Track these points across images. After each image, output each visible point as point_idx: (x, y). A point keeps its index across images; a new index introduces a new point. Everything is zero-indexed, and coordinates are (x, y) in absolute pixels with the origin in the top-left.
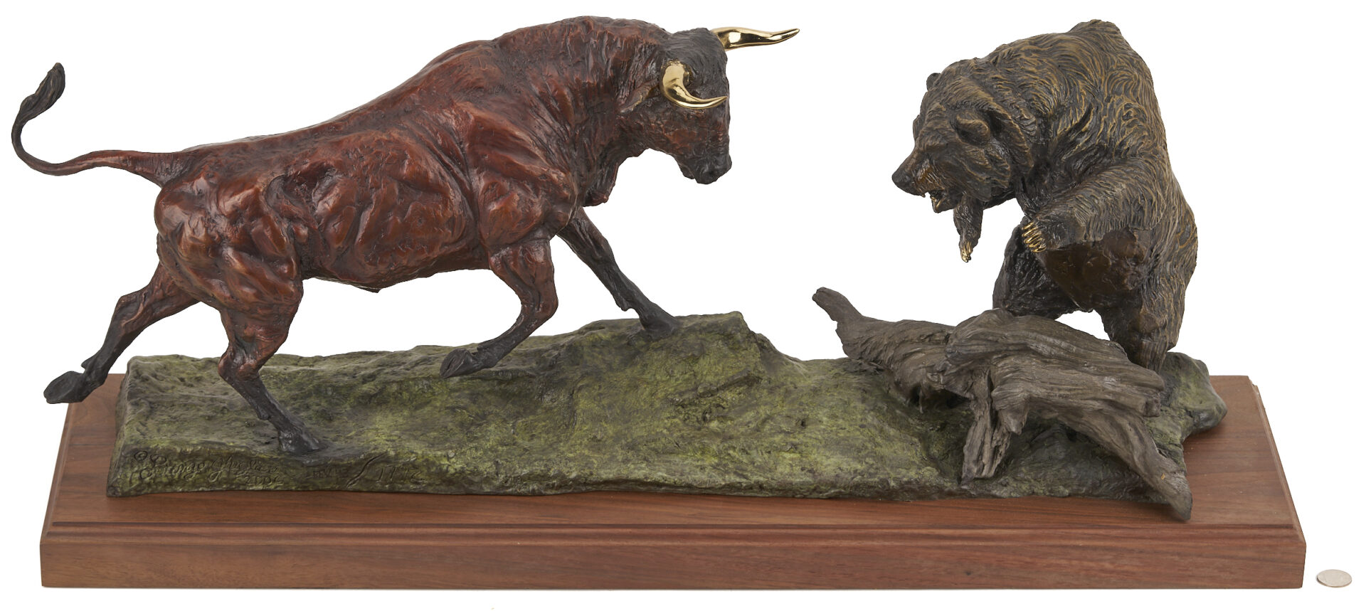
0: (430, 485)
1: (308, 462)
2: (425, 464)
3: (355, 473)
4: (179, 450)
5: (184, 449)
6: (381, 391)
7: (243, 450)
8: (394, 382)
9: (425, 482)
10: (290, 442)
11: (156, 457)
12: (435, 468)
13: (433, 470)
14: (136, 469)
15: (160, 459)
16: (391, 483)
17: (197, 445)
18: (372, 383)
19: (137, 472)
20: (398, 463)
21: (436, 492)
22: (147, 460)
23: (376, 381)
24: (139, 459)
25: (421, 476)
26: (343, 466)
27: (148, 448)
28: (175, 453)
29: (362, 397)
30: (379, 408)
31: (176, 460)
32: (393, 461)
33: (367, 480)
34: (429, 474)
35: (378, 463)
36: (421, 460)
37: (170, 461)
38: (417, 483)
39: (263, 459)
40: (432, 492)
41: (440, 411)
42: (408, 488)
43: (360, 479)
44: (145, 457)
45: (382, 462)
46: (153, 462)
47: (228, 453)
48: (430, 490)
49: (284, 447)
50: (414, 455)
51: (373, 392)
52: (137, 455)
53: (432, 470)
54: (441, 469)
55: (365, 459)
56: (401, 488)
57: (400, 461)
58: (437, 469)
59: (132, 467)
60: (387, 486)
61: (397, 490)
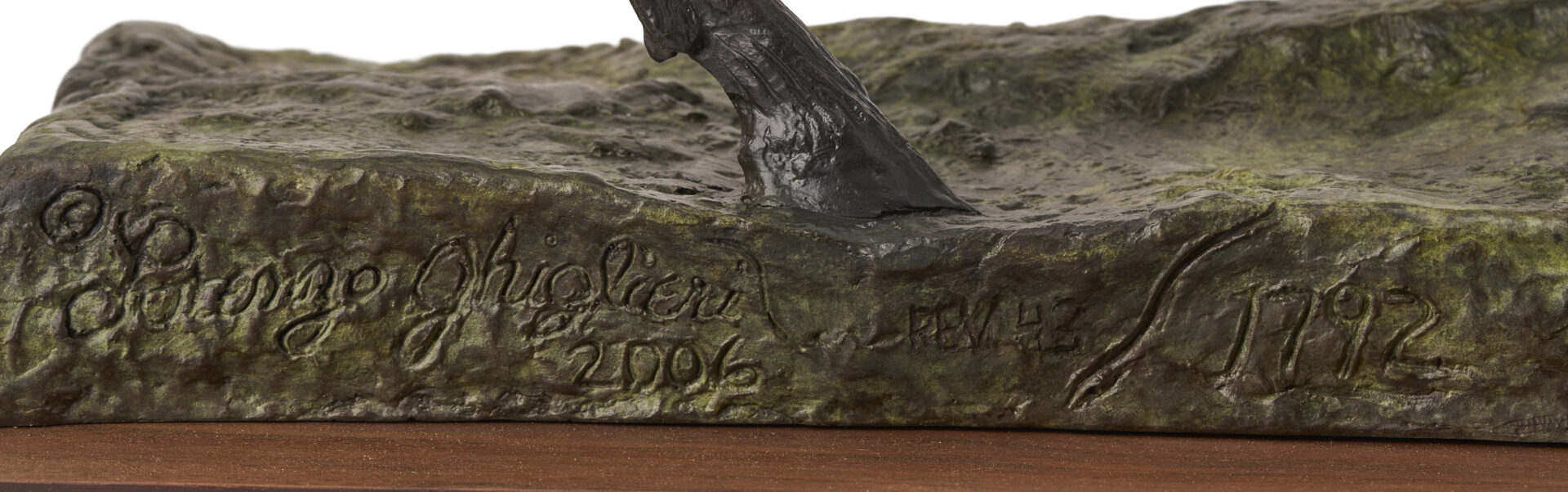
0: (1480, 390)
1: (885, 249)
2: (1460, 270)
3: (1112, 330)
4: (256, 186)
5: (281, 179)
6: (1221, 72)
7: (568, 188)
8: (1275, 31)
9: (1456, 373)
10: (801, 160)
11: (146, 221)
12: (1508, 295)
13: (1502, 302)
14: (46, 283)
15: (164, 232)
16: (1288, 385)
17: (345, 164)
18: (1178, 47)
19: (49, 297)
20: (1328, 269)
21: (1507, 433)
22: (105, 237)
23: (1196, 40)
24: (65, 231)
25: (1435, 345)
26: (1056, 276)
27: (104, 172)
28: (235, 198)
29: (1133, 92)
30: (1214, 128)
31: (242, 243)
32: (1302, 254)
33: (1174, 370)
34: (1482, 330)
35: (1232, 271)
36: (1441, 253)
37: (213, 245)
38: (1414, 385)
39: (664, 236)
40: (1488, 432)
41: (1503, 126)
42: (1369, 410)
43: (1135, 364)
44: (94, 220)
45: (1252, 262)
46: (131, 249)
47: (498, 207)
48: (1478, 418)
49: (770, 191)
50: (1406, 226)
51: (1178, 74)
52: (54, 211)
53: (1494, 309)
54: (1538, 301)
55: (1170, 240)
56: (1335, 415)
57: (1340, 259)
58: (1518, 296)
59: (30, 274)
60: (1268, 402)
61: (1316, 420)
